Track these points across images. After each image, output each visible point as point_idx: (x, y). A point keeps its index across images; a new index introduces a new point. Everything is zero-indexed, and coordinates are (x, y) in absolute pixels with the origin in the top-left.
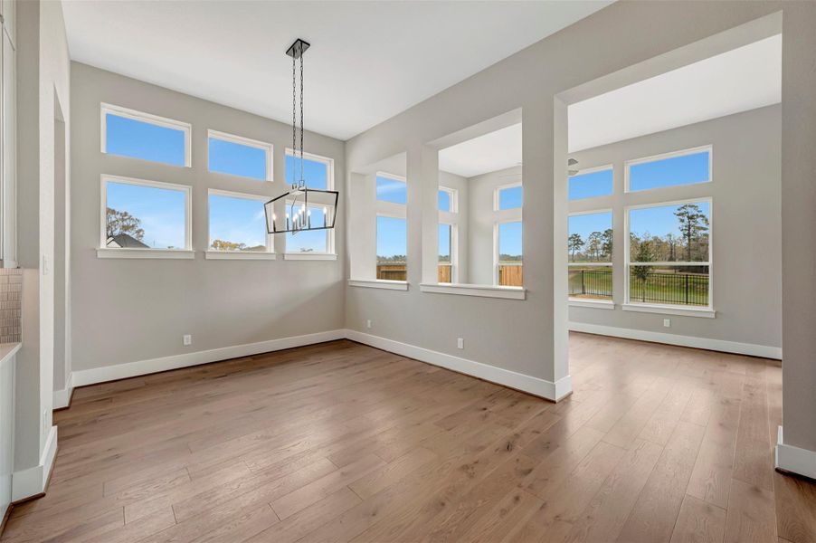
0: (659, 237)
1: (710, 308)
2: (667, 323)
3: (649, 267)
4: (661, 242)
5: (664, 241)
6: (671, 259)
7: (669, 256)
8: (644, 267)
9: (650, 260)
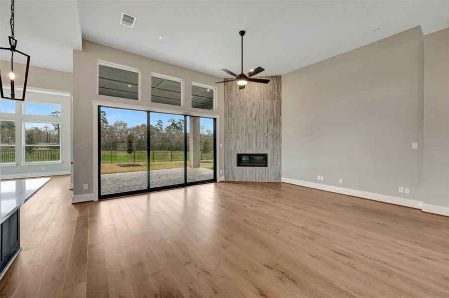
0: (39, 128)
1: (60, 161)
2: (43, 168)
3: (33, 147)
4: (40, 131)
5: (43, 130)
6: (47, 142)
7: (46, 140)
8: (30, 147)
9: (34, 143)
